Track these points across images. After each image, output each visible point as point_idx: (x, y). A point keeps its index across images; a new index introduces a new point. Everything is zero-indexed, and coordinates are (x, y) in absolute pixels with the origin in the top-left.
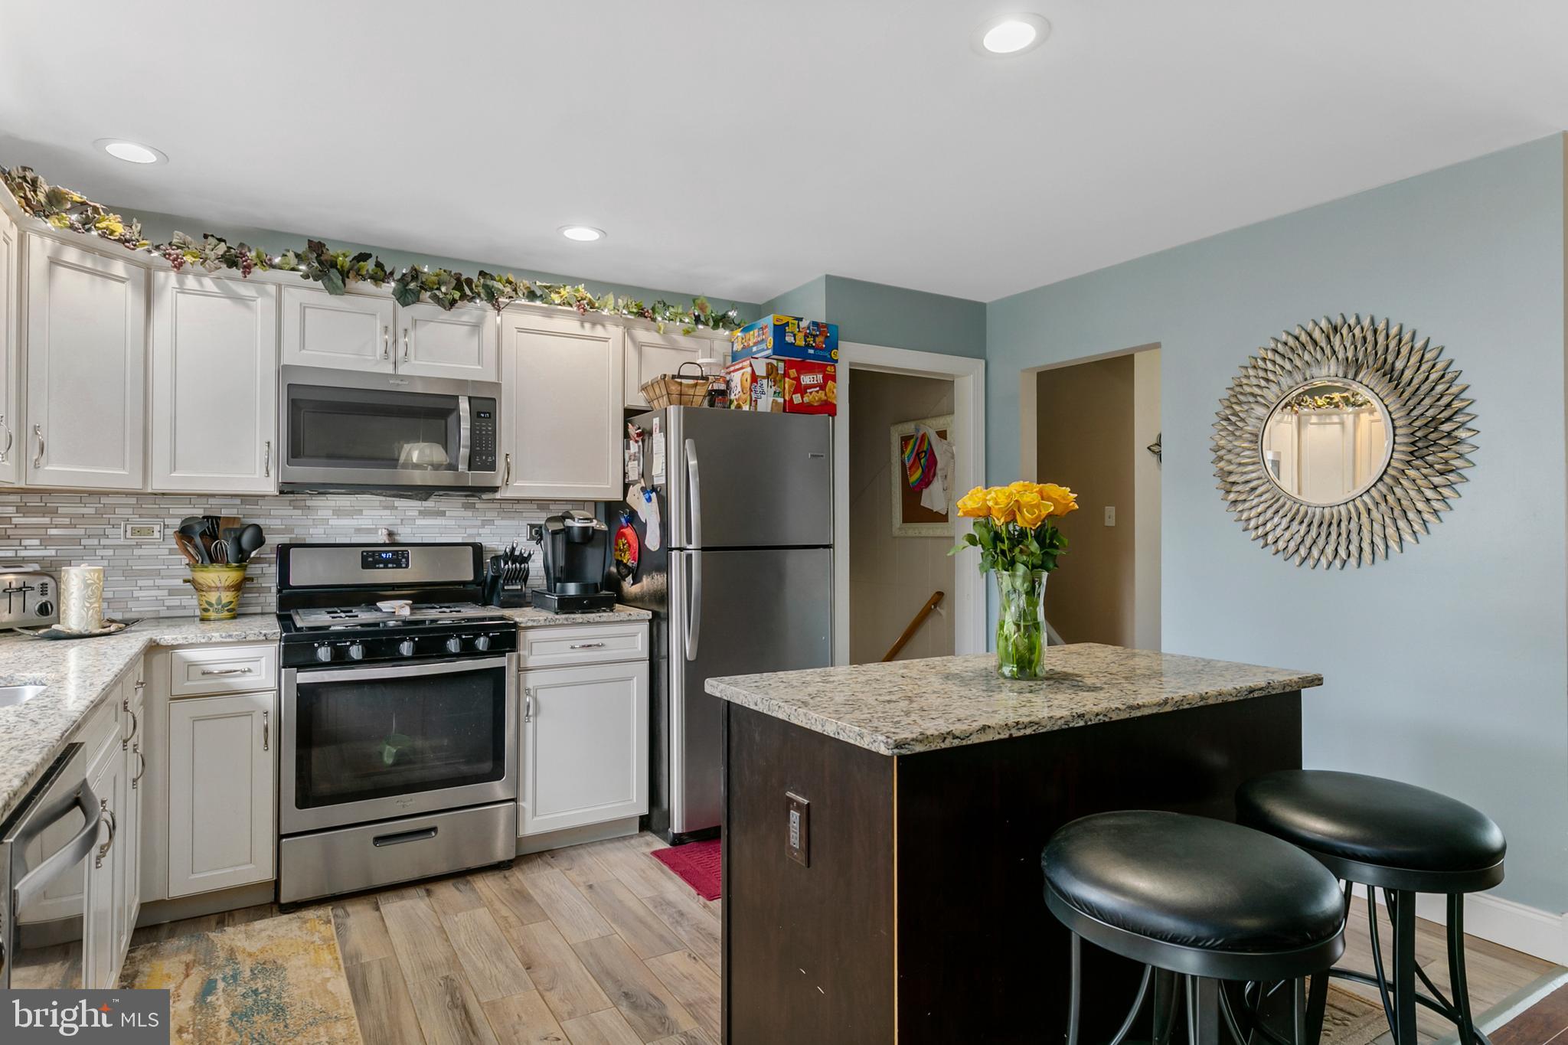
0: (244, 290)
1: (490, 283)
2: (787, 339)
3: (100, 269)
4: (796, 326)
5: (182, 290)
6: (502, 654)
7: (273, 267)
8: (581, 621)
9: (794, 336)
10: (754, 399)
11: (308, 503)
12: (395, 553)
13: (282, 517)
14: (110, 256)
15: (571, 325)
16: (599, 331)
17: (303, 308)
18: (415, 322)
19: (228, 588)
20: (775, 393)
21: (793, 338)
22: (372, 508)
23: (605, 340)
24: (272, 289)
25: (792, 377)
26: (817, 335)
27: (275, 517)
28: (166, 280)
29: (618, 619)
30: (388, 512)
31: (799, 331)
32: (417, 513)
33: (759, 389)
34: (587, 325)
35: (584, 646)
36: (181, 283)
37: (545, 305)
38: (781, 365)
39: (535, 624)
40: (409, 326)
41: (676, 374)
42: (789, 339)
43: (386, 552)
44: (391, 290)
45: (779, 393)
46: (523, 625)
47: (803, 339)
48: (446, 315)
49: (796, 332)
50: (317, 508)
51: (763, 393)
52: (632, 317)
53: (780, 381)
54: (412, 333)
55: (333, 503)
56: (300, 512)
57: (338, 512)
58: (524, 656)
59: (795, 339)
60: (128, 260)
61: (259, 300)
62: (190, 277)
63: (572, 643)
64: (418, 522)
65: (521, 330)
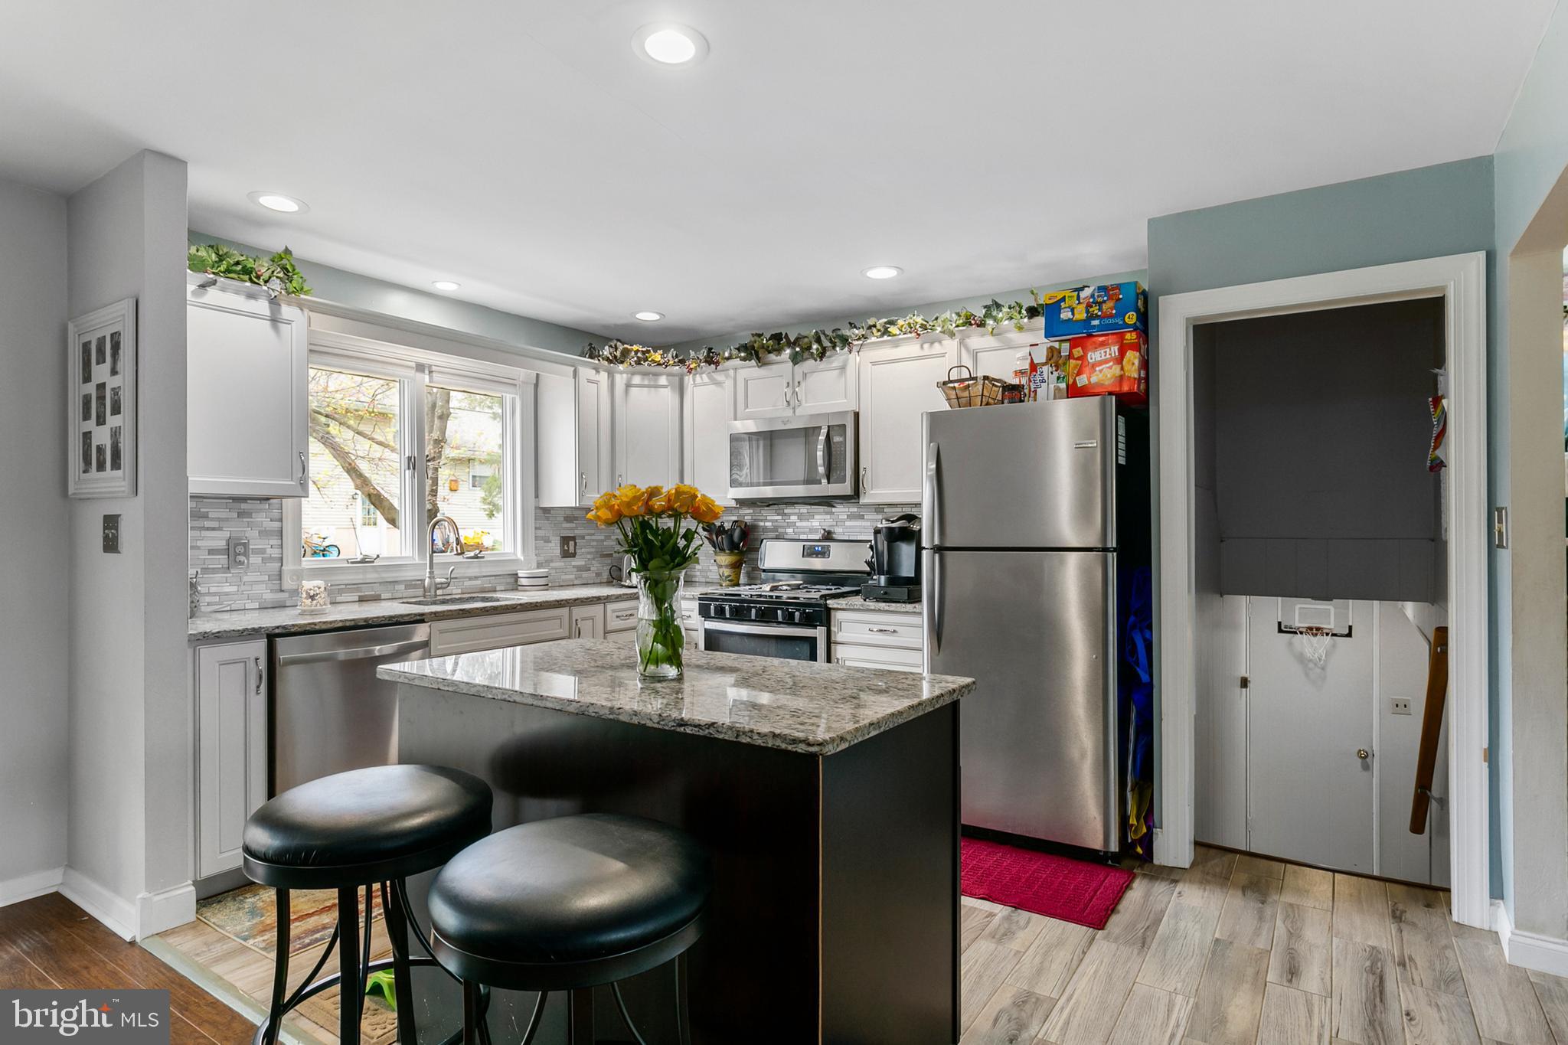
0: (719, 377)
1: (839, 333)
2: (1062, 316)
3: (652, 383)
4: (1075, 298)
5: (695, 385)
6: (815, 627)
7: (728, 359)
8: (873, 608)
9: (1073, 310)
10: (1033, 389)
11: (786, 511)
12: (823, 547)
13: (772, 521)
14: (657, 375)
15: (911, 348)
16: (937, 348)
17: (746, 381)
18: (805, 375)
19: (727, 566)
20: (1058, 378)
21: (1070, 313)
22: (819, 513)
23: (943, 355)
24: (731, 372)
25: (1076, 356)
26: (1104, 302)
27: (769, 521)
28: (689, 380)
29: (905, 610)
30: (829, 517)
31: (1079, 303)
32: (846, 517)
33: (1038, 378)
34: (926, 346)
35: (881, 631)
36: (694, 380)
37: (890, 338)
38: (1066, 345)
39: (839, 607)
40: (801, 379)
41: (947, 380)
42: (1065, 315)
43: (818, 546)
44: (788, 356)
45: (1064, 377)
46: (830, 606)
47: (1084, 310)
48: (822, 365)
49: (1074, 305)
50: (789, 515)
51: (1043, 381)
52: (964, 328)
53: (1064, 364)
54: (803, 384)
55: (797, 511)
56: (780, 517)
57: (801, 517)
58: (835, 632)
59: (1073, 314)
60: (669, 375)
61: (726, 382)
62: (698, 375)
63: (871, 626)
64: (847, 524)
65: (874, 364)
